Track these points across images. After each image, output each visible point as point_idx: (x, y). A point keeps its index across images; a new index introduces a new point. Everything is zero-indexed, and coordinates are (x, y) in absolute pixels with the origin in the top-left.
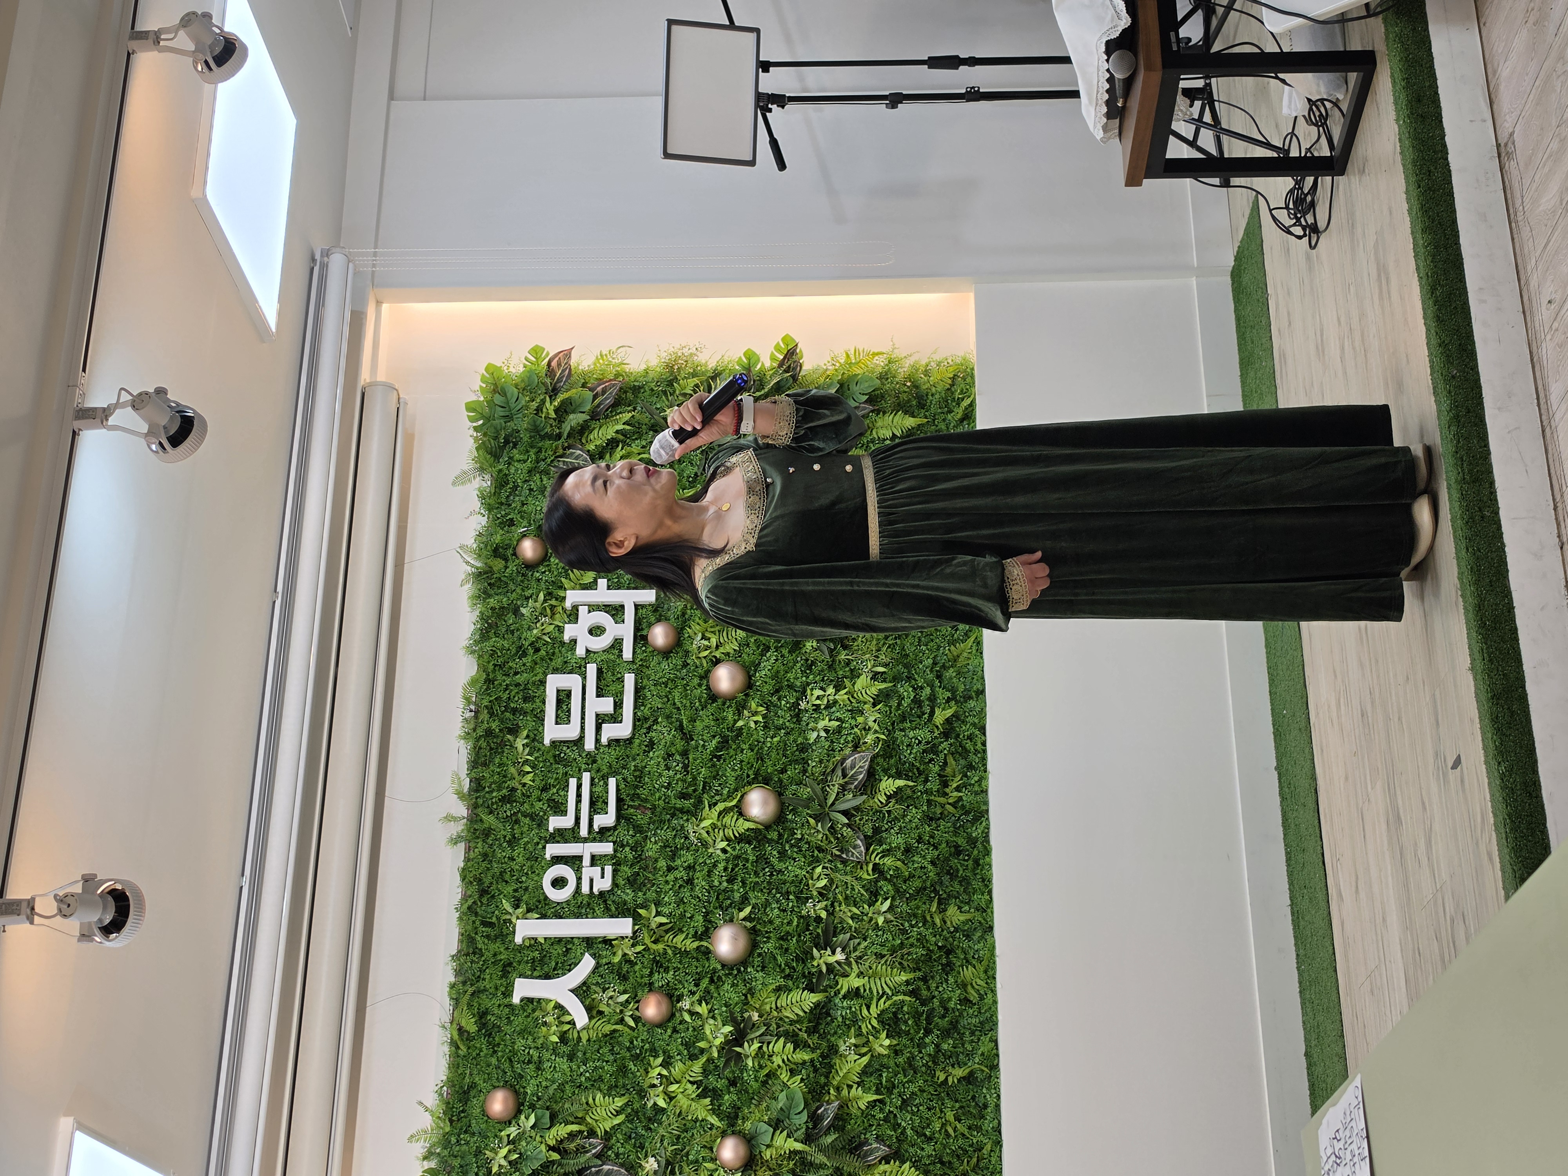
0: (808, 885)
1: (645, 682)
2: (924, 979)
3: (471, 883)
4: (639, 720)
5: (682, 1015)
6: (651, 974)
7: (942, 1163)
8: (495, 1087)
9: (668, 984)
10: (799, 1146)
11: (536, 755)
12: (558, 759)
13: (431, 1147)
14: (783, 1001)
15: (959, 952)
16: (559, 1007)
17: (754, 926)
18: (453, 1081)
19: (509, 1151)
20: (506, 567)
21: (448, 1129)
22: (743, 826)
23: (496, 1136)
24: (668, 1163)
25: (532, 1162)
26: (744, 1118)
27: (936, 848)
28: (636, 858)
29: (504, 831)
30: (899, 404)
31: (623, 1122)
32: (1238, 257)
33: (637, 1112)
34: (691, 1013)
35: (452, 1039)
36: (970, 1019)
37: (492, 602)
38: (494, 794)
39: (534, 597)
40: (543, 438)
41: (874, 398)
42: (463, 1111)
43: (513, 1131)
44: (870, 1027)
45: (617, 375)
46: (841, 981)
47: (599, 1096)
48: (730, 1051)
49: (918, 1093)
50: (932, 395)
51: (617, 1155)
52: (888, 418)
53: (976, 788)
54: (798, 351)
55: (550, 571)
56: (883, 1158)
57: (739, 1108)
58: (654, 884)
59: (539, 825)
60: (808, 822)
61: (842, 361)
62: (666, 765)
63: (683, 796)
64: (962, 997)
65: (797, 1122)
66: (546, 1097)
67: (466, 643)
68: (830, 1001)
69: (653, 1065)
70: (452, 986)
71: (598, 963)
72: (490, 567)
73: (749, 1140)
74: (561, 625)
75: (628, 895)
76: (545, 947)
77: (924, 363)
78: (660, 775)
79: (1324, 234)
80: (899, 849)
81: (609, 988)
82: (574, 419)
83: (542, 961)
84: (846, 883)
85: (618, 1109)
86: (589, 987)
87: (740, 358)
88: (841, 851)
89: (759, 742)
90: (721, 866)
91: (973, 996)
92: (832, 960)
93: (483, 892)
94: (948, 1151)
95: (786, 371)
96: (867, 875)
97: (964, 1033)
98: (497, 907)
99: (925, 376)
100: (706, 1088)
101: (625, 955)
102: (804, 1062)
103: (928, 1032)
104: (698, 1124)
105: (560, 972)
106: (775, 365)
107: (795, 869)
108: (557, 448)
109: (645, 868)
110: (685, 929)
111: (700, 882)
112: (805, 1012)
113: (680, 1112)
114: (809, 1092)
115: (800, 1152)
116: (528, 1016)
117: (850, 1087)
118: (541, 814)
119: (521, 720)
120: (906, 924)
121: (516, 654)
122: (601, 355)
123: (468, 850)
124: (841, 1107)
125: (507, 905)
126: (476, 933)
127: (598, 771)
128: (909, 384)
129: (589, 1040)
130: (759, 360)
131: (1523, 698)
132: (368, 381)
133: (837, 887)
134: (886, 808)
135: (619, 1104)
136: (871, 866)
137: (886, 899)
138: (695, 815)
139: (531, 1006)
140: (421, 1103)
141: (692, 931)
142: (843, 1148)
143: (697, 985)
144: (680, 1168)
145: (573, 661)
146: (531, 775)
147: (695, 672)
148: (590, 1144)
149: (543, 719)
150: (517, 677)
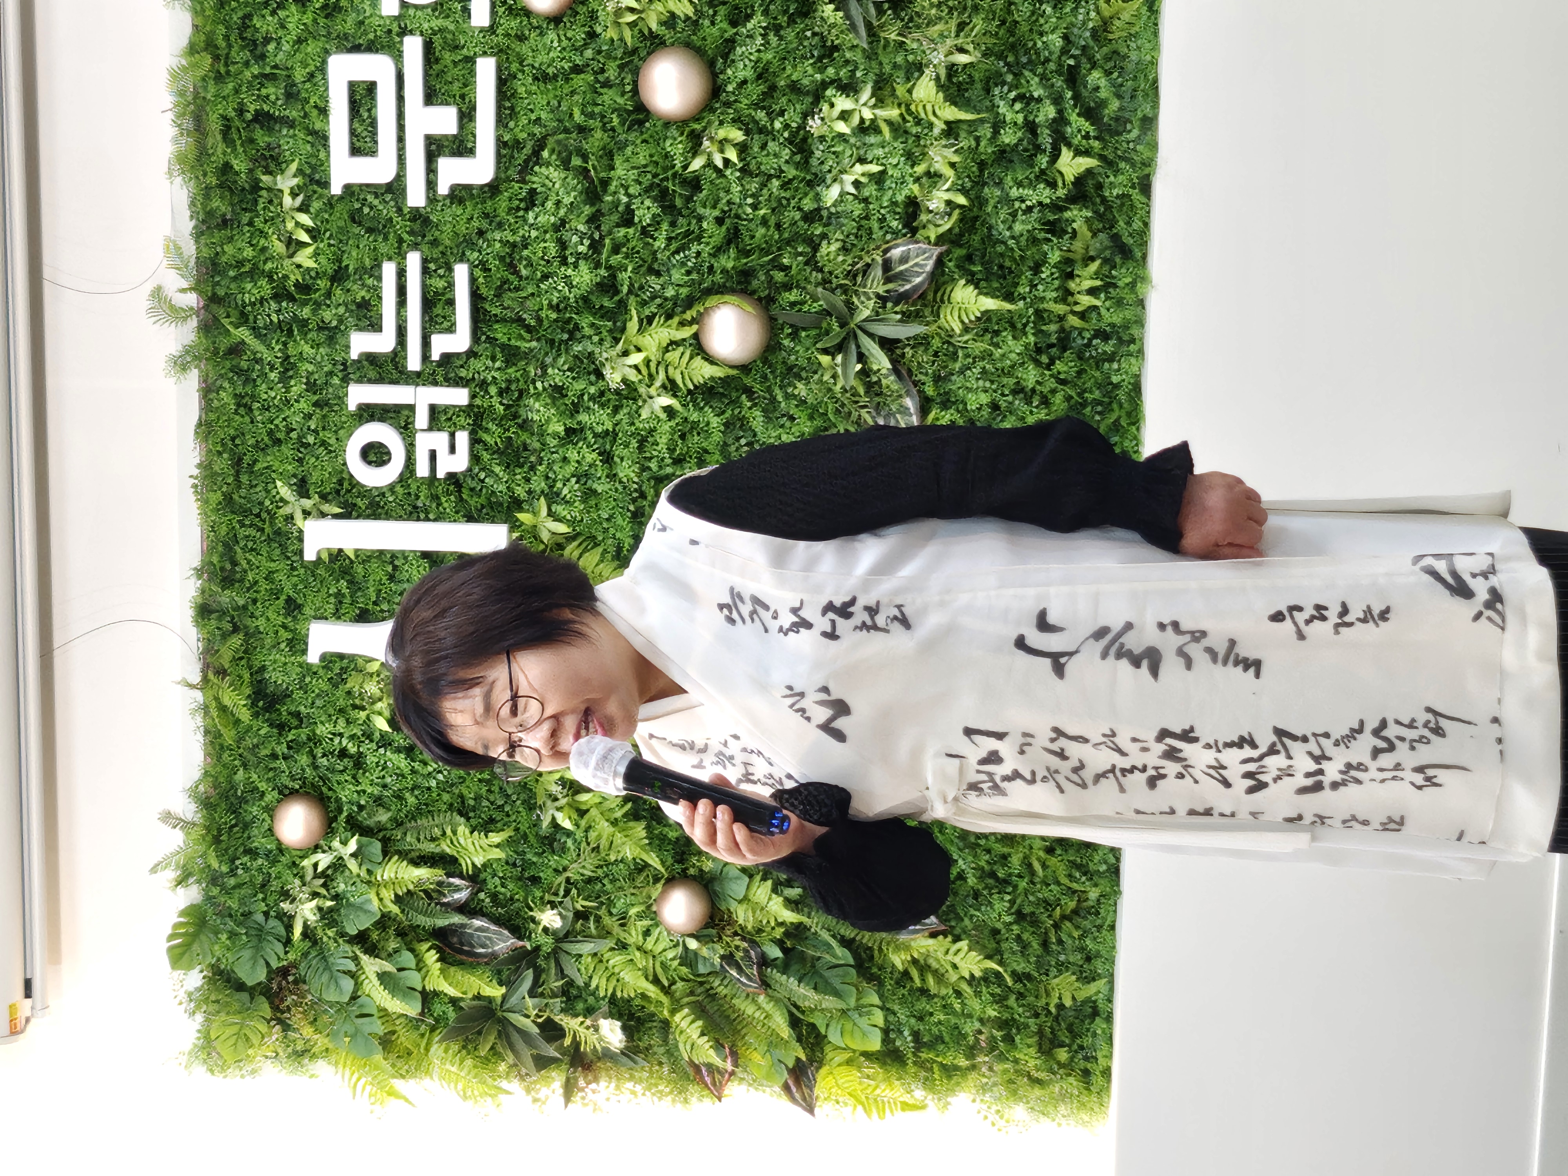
4: (506, 149)
8: (287, 796)
11: (316, 208)
12: (358, 220)
18: (215, 777)
19: (319, 901)
22: (703, 371)
23: (295, 865)
24: (577, 917)
25: (357, 916)
29: (269, 350)
43: (322, 857)
47: (462, 829)
53: (1127, 296)
58: (542, 460)
73: (710, 891)
75: (498, 481)
76: (358, 569)
83: (353, 589)
88: (876, 414)
93: (241, 465)
98: (268, 492)
105: (385, 607)
110: (598, 539)
116: (333, 681)
119: (284, 141)
123: (206, 386)
125: (285, 491)
126: (235, 540)
127: (435, 248)
134: (961, 342)
135: (496, 840)
139: (339, 669)
140: (164, 818)
144: (598, 919)
145: (376, 21)
146: (310, 250)
147: (609, 56)
148: (450, 885)
149: (326, 138)
150: (271, 47)
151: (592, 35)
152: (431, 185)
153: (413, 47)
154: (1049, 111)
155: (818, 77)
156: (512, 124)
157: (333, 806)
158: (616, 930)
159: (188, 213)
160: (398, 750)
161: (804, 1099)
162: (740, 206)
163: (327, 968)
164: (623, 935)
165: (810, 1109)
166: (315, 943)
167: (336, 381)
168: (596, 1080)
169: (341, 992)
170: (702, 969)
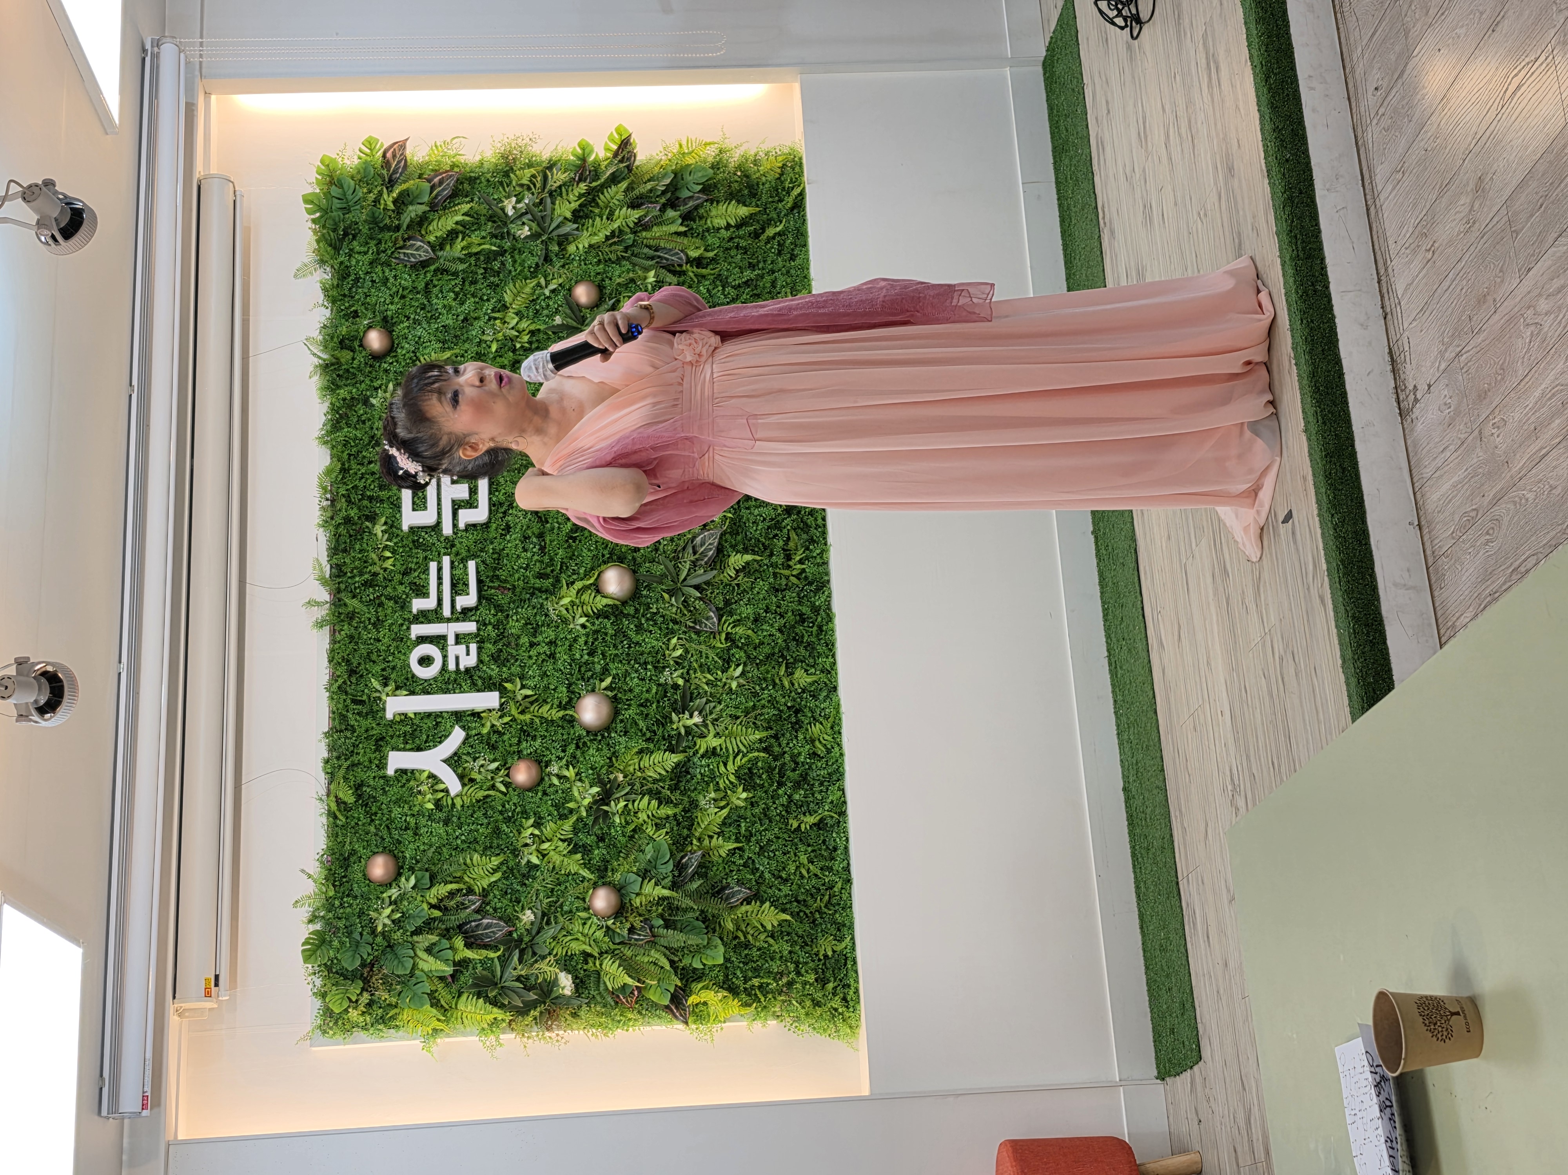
0: (664, 655)
2: (776, 737)
3: (339, 664)
4: (494, 505)
5: (550, 779)
6: (519, 742)
7: (798, 902)
8: (375, 853)
9: (536, 751)
10: (666, 893)
11: (395, 540)
12: (416, 544)
13: (314, 912)
14: (646, 762)
15: (806, 710)
16: (432, 776)
17: (616, 695)
18: (333, 849)
19: (393, 911)
20: (353, 359)
21: (331, 893)
22: (601, 602)
23: (378, 898)
24: (544, 914)
25: (415, 920)
26: (613, 870)
27: (782, 616)
28: (498, 636)
29: (368, 613)
30: (731, 194)
31: (499, 880)
32: (1051, 49)
33: (512, 870)
34: (559, 777)
35: (329, 811)
36: (819, 771)
37: (343, 393)
38: (357, 579)
39: (384, 387)
40: (382, 229)
41: (708, 188)
42: (345, 877)
43: (394, 892)
44: (727, 782)
45: (453, 166)
46: (698, 741)
47: (476, 856)
48: (598, 809)
49: (774, 840)
50: (763, 184)
51: (495, 910)
52: (722, 208)
53: (819, 560)
54: (632, 141)
55: (397, 361)
56: (744, 900)
57: (608, 862)
58: (517, 659)
59: (402, 607)
60: (662, 597)
61: (675, 151)
62: (523, 548)
63: (541, 576)
64: (811, 751)
65: (664, 871)
66: (425, 860)
67: (317, 434)
68: (689, 760)
69: (525, 826)
70: (327, 761)
71: (467, 734)
72: (337, 359)
73: (619, 890)
75: (493, 670)
76: (417, 721)
77: (753, 153)
78: (518, 557)
79: (1146, 25)
80: (749, 618)
81: (479, 757)
82: (413, 211)
83: (413, 735)
84: (701, 652)
85: (495, 867)
86: (460, 757)
87: (575, 148)
88: (694, 622)
90: (582, 640)
91: (821, 750)
92: (690, 723)
93: (352, 672)
94: (803, 890)
95: (621, 161)
96: (720, 644)
97: (813, 785)
98: (366, 685)
99: (755, 165)
100: (576, 844)
101: (493, 726)
102: (668, 817)
103: (781, 784)
104: (570, 877)
105: (431, 744)
106: (610, 155)
107: (651, 642)
108: (397, 239)
109: (508, 645)
110: (549, 700)
111: (563, 657)
112: (667, 772)
113: (554, 868)
114: (674, 844)
115: (667, 898)
116: (402, 787)
117: (711, 837)
118: (404, 596)
119: (378, 508)
120: (757, 688)
121: (369, 444)
122: (436, 146)
123: (333, 632)
124: (704, 855)
125: (376, 684)
126: (347, 711)
127: (457, 554)
128: (739, 173)
129: (462, 806)
130: (592, 151)
131: (1353, 455)
132: (202, 174)
133: (692, 656)
134: (736, 582)
135: (496, 863)
136: (723, 636)
137: (738, 665)
138: (553, 593)
139: (405, 777)
140: (303, 871)
141: (556, 702)
142: (708, 892)
143: (564, 751)
144: (556, 918)
146: (392, 560)
148: (469, 901)
149: (400, 507)
152: (455, 526)
156: (497, 493)
157: (401, 860)
158: (567, 922)
160: (438, 822)
161: (681, 1015)
163: (397, 956)
164: (571, 926)
165: (686, 1023)
166: (389, 941)
168: (557, 1019)
169: (405, 969)
170: (617, 940)
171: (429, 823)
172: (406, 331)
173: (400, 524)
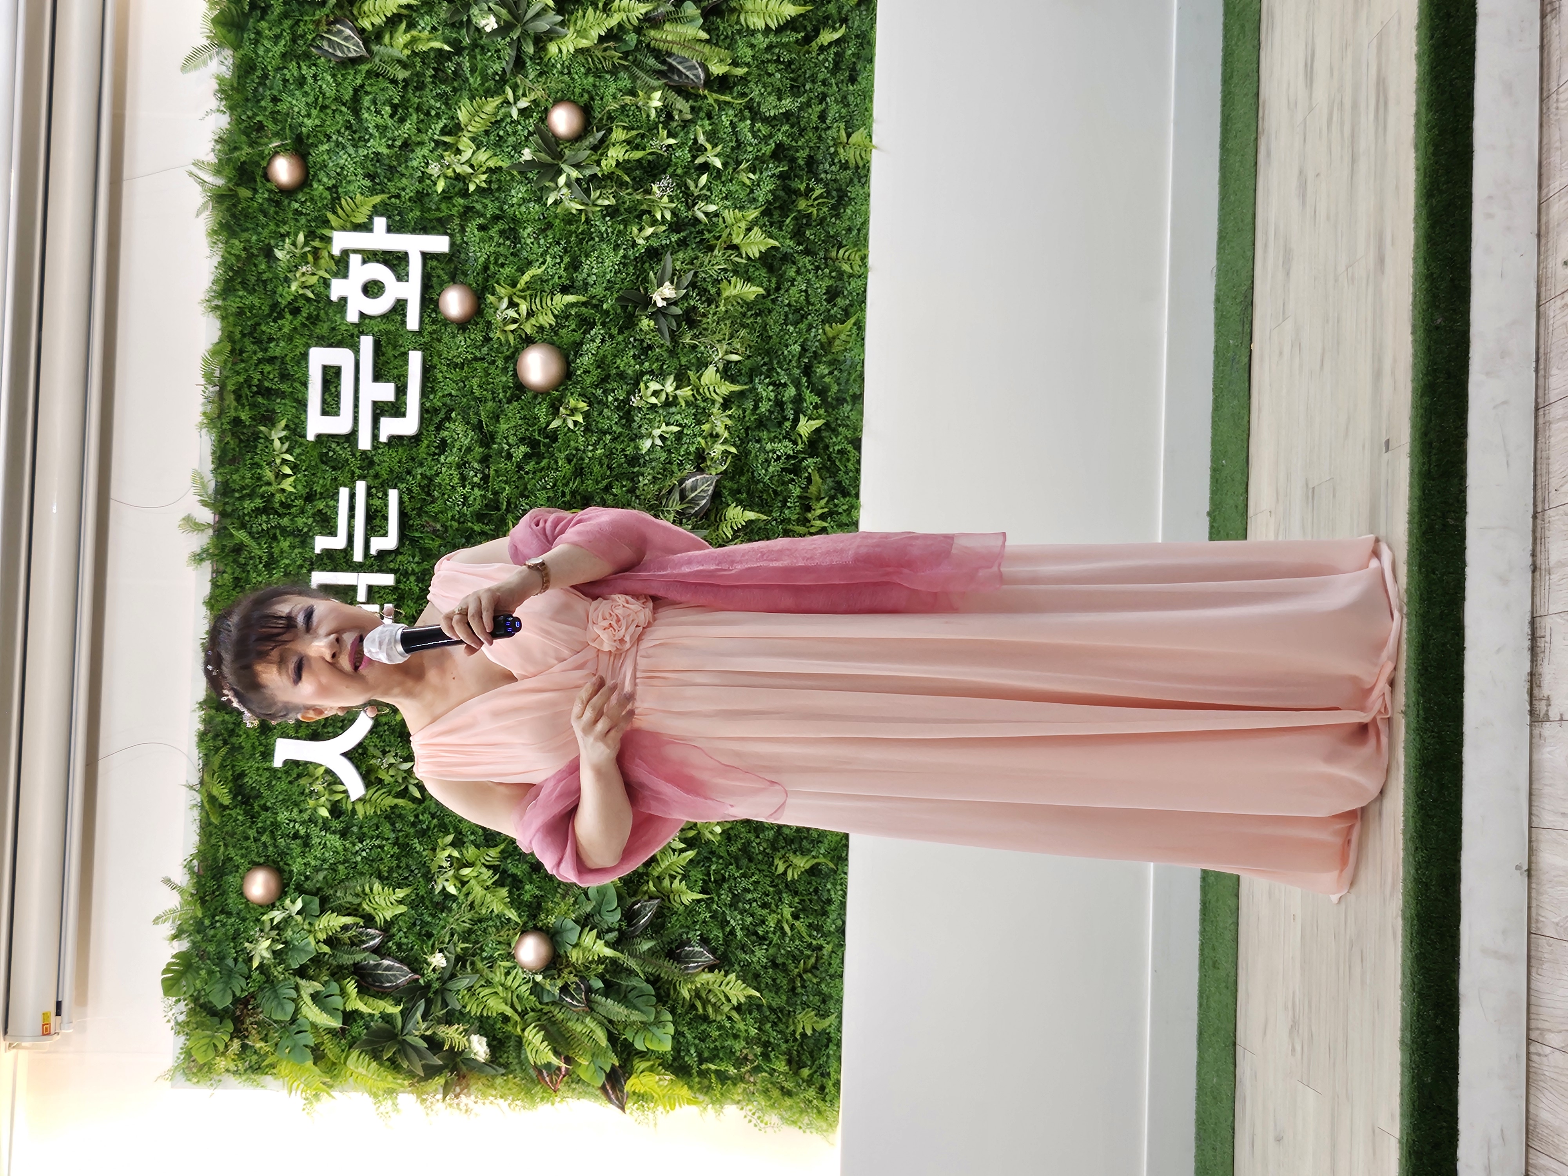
1: (435, 360)
4: (427, 412)
8: (254, 866)
10: (609, 951)
11: (297, 452)
12: (324, 459)
13: (179, 927)
18: (205, 853)
19: (274, 940)
20: (255, 194)
21: (199, 910)
23: (258, 920)
24: (458, 958)
25: (299, 956)
26: (546, 911)
29: (258, 550)
31: (406, 912)
35: (201, 804)
37: (236, 243)
38: (247, 502)
39: (292, 235)
42: (217, 889)
43: (277, 915)
47: (377, 884)
51: (399, 945)
53: (845, 518)
55: (312, 200)
56: (706, 967)
57: (541, 898)
59: (302, 545)
62: (461, 476)
65: (609, 921)
66: (315, 880)
67: (205, 294)
69: (442, 845)
70: (200, 738)
71: (376, 720)
72: (234, 191)
73: (553, 938)
74: (327, 276)
78: (453, 489)
81: (389, 752)
85: (399, 899)
86: (364, 751)
89: (577, 449)
94: (783, 952)
100: (503, 872)
104: (493, 917)
108: (320, 21)
113: (473, 902)
115: (610, 958)
116: (292, 784)
117: (673, 877)
118: (305, 531)
119: (278, 405)
121: (270, 315)
123: (217, 572)
124: (660, 904)
127: (376, 478)
129: (365, 815)
135: (401, 895)
139: (296, 771)
140: (167, 881)
142: (662, 953)
144: (473, 963)
145: (344, 328)
146: (292, 479)
147: (498, 351)
148: (367, 935)
149: (306, 405)
150: (272, 345)
151: (487, 339)
152: (375, 436)
153: (367, 343)
154: (792, 391)
155: (637, 367)
156: (431, 397)
157: (286, 875)
158: (486, 971)
159: (210, 459)
160: (334, 832)
161: (618, 1099)
162: (584, 451)
163: (277, 997)
164: (491, 975)
165: (623, 1108)
166: (268, 977)
167: (304, 571)
168: (467, 1086)
169: (285, 1014)
170: (546, 999)
171: (323, 833)
172: (326, 157)
173: (305, 429)
